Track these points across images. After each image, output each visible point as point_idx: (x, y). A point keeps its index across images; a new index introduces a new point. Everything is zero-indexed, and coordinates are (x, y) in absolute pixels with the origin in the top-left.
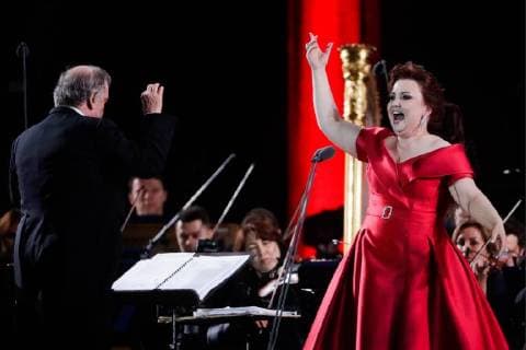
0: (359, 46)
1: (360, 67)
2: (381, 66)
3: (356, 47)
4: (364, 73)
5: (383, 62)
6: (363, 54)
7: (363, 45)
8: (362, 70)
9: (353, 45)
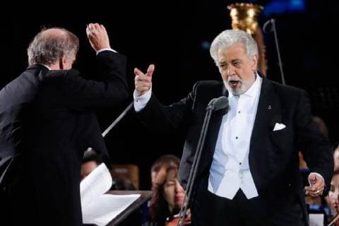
0: (248, 5)
1: (248, 24)
2: (270, 24)
3: (245, 6)
4: (252, 30)
5: (272, 21)
6: (251, 13)
7: (251, 5)
8: (250, 27)
9: (242, 5)
